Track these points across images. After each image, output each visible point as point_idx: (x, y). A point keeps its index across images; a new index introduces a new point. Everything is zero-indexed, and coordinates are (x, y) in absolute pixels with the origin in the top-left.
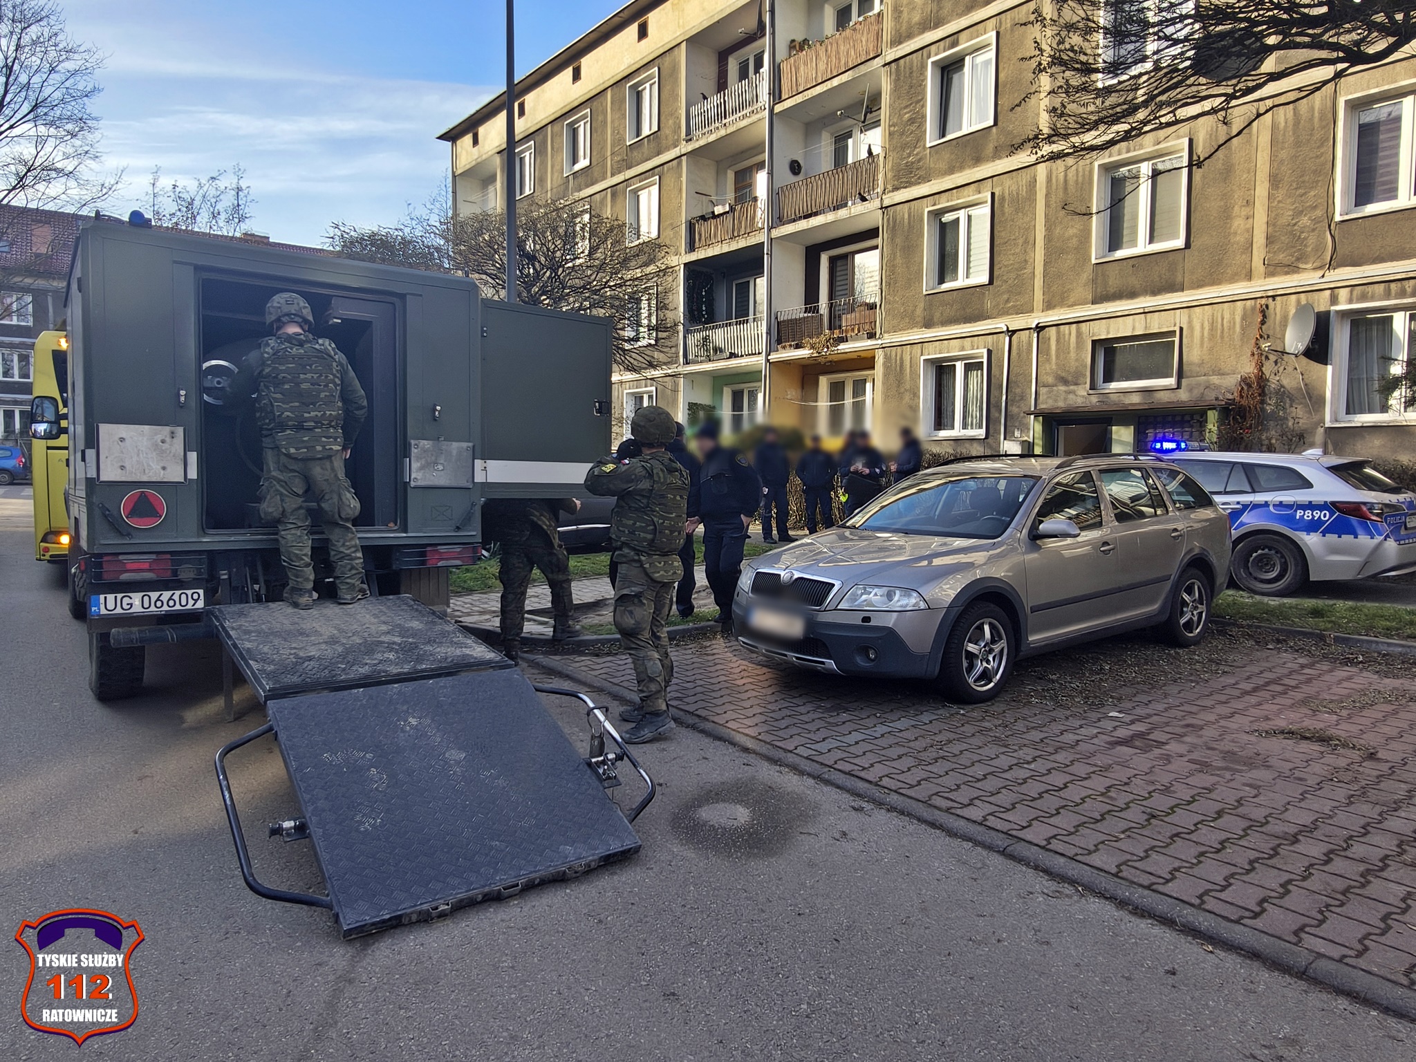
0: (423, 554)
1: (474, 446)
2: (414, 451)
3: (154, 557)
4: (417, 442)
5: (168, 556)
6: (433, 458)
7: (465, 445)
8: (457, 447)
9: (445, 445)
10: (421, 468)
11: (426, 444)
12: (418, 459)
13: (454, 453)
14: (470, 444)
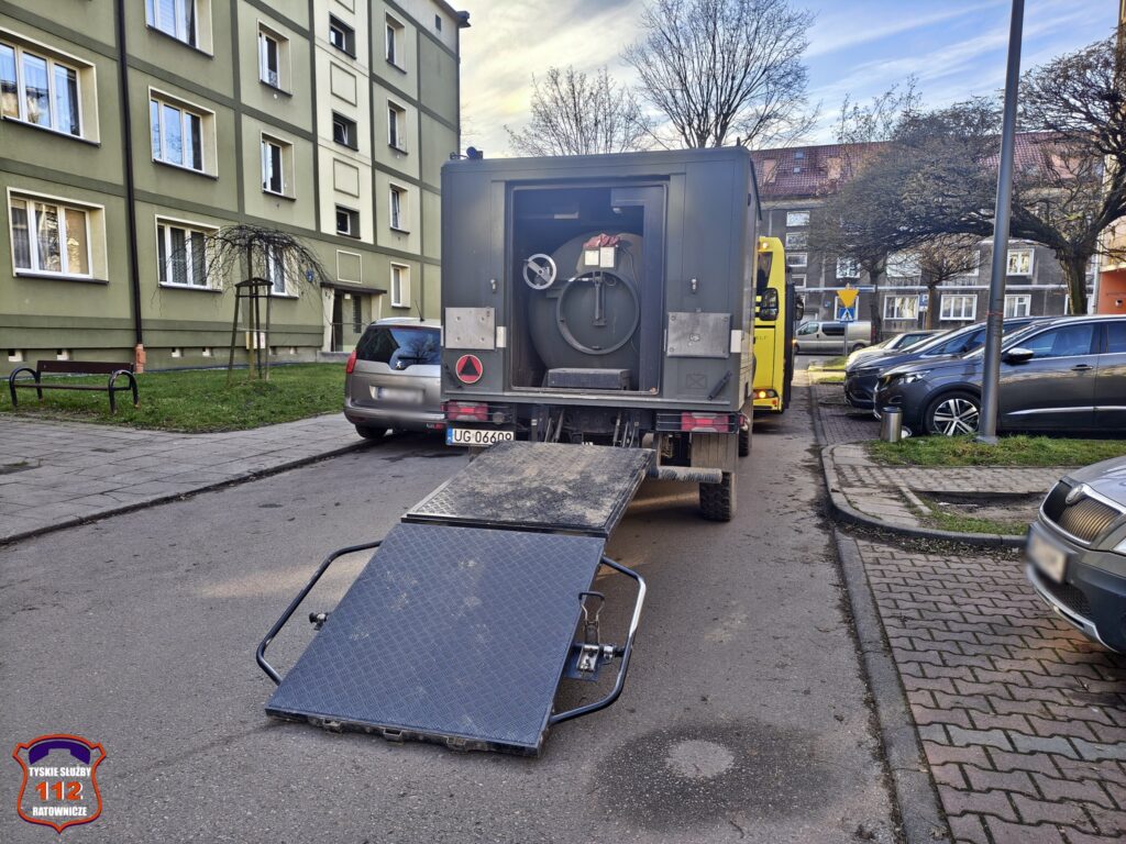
0: (679, 419)
1: (732, 318)
2: (671, 323)
3: (476, 404)
4: (674, 314)
5: (485, 405)
6: (690, 329)
7: (722, 316)
8: (716, 319)
9: (701, 316)
10: (678, 339)
11: (683, 316)
12: (675, 330)
13: (711, 324)
14: (728, 315)
